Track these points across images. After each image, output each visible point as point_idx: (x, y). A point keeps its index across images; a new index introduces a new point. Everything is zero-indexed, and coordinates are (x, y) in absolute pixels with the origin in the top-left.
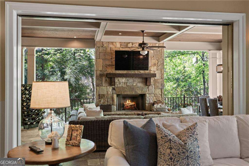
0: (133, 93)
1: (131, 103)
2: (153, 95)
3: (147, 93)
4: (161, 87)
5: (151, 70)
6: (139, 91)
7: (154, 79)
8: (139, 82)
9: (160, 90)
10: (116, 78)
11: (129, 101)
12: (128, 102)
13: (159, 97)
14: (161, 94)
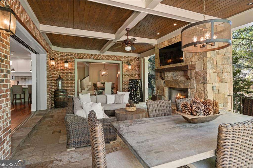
0: (177, 86)
1: (181, 97)
2: (195, 91)
3: (188, 88)
4: (203, 81)
5: (192, 61)
6: (182, 85)
7: (195, 71)
8: (182, 76)
9: (202, 84)
10: (165, 73)
11: (180, 94)
12: (178, 95)
13: (202, 93)
14: (203, 89)
